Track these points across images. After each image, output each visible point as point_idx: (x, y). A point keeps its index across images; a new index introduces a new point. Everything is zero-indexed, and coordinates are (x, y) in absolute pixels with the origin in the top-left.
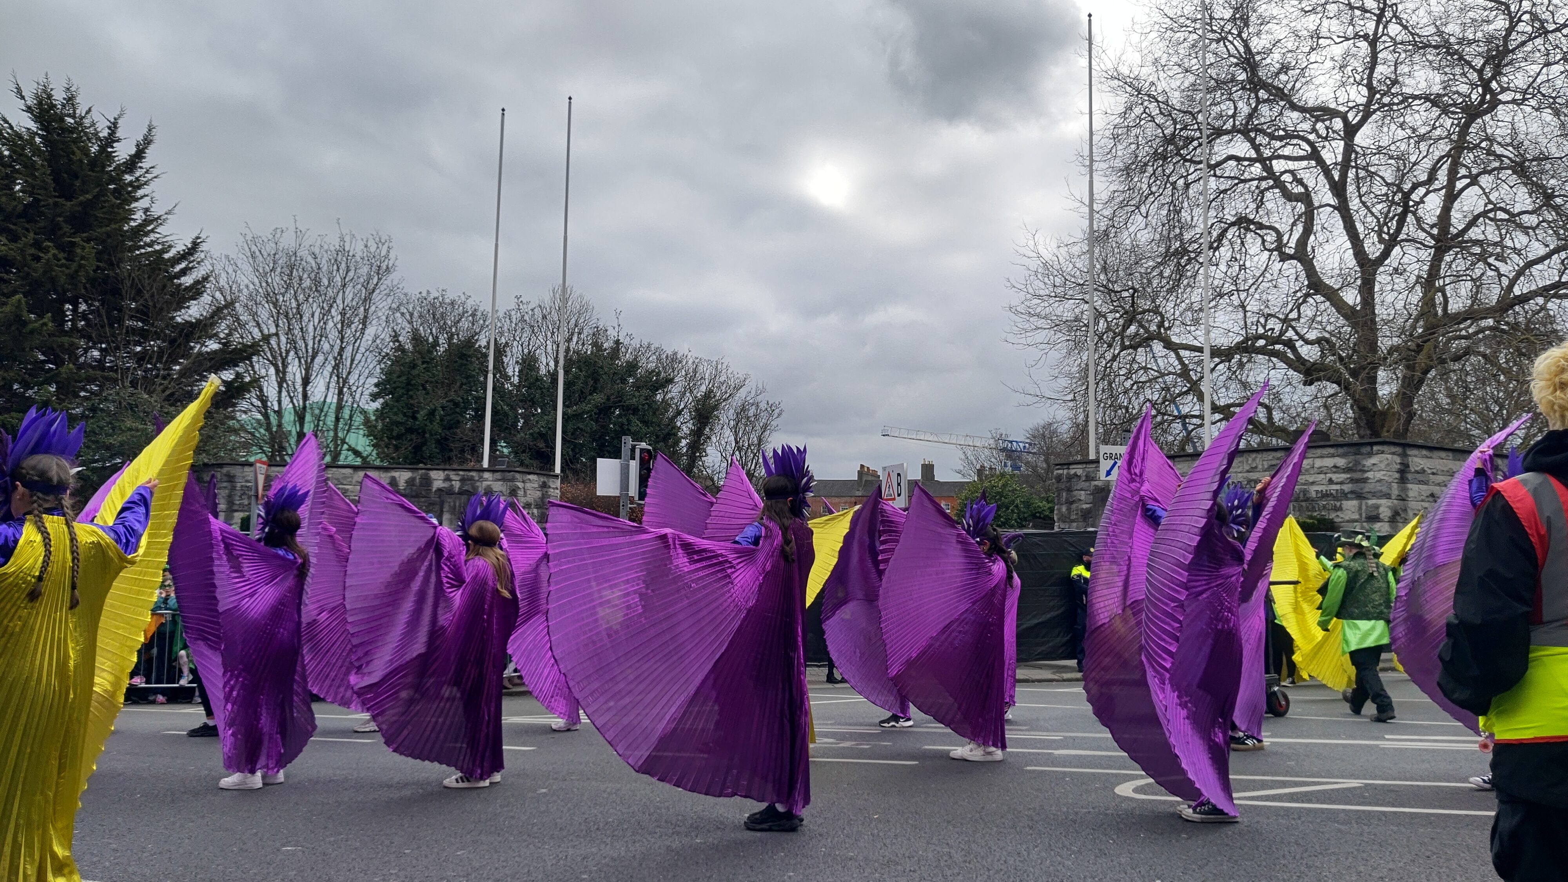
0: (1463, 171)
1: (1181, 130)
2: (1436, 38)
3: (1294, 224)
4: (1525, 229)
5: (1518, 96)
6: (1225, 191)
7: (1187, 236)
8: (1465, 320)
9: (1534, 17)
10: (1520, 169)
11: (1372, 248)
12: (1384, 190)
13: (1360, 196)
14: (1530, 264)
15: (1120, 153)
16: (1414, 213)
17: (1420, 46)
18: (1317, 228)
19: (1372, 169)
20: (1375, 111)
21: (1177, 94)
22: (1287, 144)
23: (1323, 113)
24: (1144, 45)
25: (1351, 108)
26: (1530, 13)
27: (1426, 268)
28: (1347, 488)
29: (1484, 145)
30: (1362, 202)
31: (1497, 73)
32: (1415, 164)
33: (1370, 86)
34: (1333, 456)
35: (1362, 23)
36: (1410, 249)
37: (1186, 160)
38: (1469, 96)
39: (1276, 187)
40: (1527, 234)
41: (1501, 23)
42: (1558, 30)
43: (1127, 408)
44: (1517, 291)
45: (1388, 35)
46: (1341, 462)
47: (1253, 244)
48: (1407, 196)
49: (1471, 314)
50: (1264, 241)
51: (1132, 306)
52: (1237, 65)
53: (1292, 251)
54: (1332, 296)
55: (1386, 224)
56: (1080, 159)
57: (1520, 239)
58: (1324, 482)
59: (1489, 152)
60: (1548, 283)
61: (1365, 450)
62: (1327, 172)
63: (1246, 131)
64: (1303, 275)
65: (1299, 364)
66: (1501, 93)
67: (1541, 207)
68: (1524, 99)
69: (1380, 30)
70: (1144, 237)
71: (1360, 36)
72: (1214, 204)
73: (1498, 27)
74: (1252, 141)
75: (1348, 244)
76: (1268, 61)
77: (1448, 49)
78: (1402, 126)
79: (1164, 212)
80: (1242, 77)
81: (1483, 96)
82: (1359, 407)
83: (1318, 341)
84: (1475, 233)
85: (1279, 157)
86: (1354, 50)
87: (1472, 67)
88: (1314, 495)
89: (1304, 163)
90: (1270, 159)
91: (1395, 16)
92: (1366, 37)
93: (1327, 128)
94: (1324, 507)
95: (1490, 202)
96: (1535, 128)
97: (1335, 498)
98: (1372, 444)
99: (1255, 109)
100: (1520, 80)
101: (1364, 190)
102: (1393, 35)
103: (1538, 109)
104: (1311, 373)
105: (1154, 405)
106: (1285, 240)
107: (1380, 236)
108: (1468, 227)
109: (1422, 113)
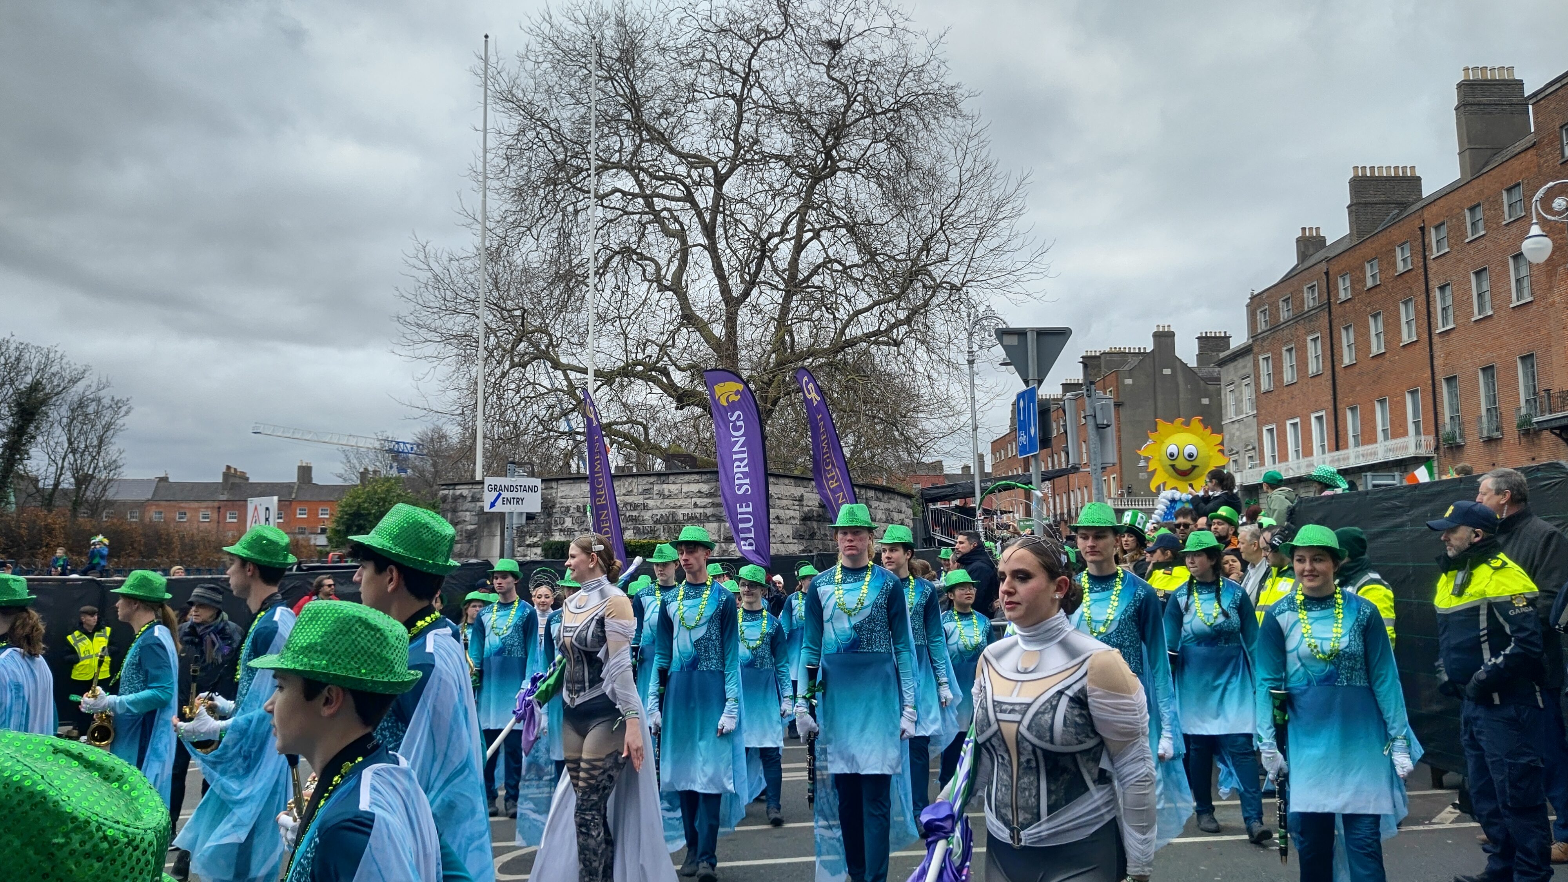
0: (808, 227)
1: (572, 157)
2: (790, 106)
3: (670, 260)
4: (855, 281)
5: (852, 165)
6: (611, 221)
7: (575, 262)
8: (807, 357)
9: (866, 99)
10: (851, 229)
11: (736, 287)
12: (746, 236)
13: (727, 238)
14: (858, 312)
15: (513, 174)
16: (770, 258)
17: (776, 110)
18: (690, 264)
19: (738, 217)
20: (740, 165)
21: (568, 124)
22: (667, 183)
23: (696, 160)
24: (538, 72)
25: (721, 159)
26: (864, 95)
27: (778, 307)
28: (709, 511)
29: (825, 206)
30: (728, 244)
31: (837, 143)
32: (771, 216)
33: (736, 142)
34: (698, 482)
35: (730, 83)
36: (766, 290)
37: (578, 189)
38: (815, 160)
39: (657, 222)
40: (856, 284)
41: (840, 101)
42: (884, 113)
44: (848, 334)
45: (751, 97)
46: (704, 488)
47: (635, 273)
48: (764, 243)
49: (812, 353)
50: (644, 271)
51: (523, 325)
52: (623, 105)
53: (668, 284)
54: (702, 328)
55: (747, 265)
56: (474, 174)
57: (851, 290)
58: (690, 506)
59: (828, 213)
60: (871, 330)
62: (699, 214)
63: (633, 169)
64: (677, 306)
65: (670, 389)
66: (839, 161)
67: (866, 262)
68: (857, 169)
69: (746, 91)
70: (535, 259)
71: (729, 95)
72: (601, 232)
73: (839, 103)
74: (636, 177)
75: (716, 281)
76: (651, 103)
77: (800, 117)
78: (762, 181)
79: (555, 235)
80: (627, 116)
81: (826, 161)
83: (690, 368)
85: (659, 195)
86: (723, 107)
87: (818, 135)
88: (681, 517)
89: (681, 204)
90: (651, 196)
91: (757, 80)
92: (733, 96)
93: (700, 176)
95: (828, 255)
96: (863, 196)
99: (639, 147)
100: (855, 153)
101: (730, 233)
102: (755, 98)
103: (867, 178)
104: (682, 398)
105: (541, 422)
106: (663, 272)
107: (742, 276)
108: (811, 275)
109: (777, 171)
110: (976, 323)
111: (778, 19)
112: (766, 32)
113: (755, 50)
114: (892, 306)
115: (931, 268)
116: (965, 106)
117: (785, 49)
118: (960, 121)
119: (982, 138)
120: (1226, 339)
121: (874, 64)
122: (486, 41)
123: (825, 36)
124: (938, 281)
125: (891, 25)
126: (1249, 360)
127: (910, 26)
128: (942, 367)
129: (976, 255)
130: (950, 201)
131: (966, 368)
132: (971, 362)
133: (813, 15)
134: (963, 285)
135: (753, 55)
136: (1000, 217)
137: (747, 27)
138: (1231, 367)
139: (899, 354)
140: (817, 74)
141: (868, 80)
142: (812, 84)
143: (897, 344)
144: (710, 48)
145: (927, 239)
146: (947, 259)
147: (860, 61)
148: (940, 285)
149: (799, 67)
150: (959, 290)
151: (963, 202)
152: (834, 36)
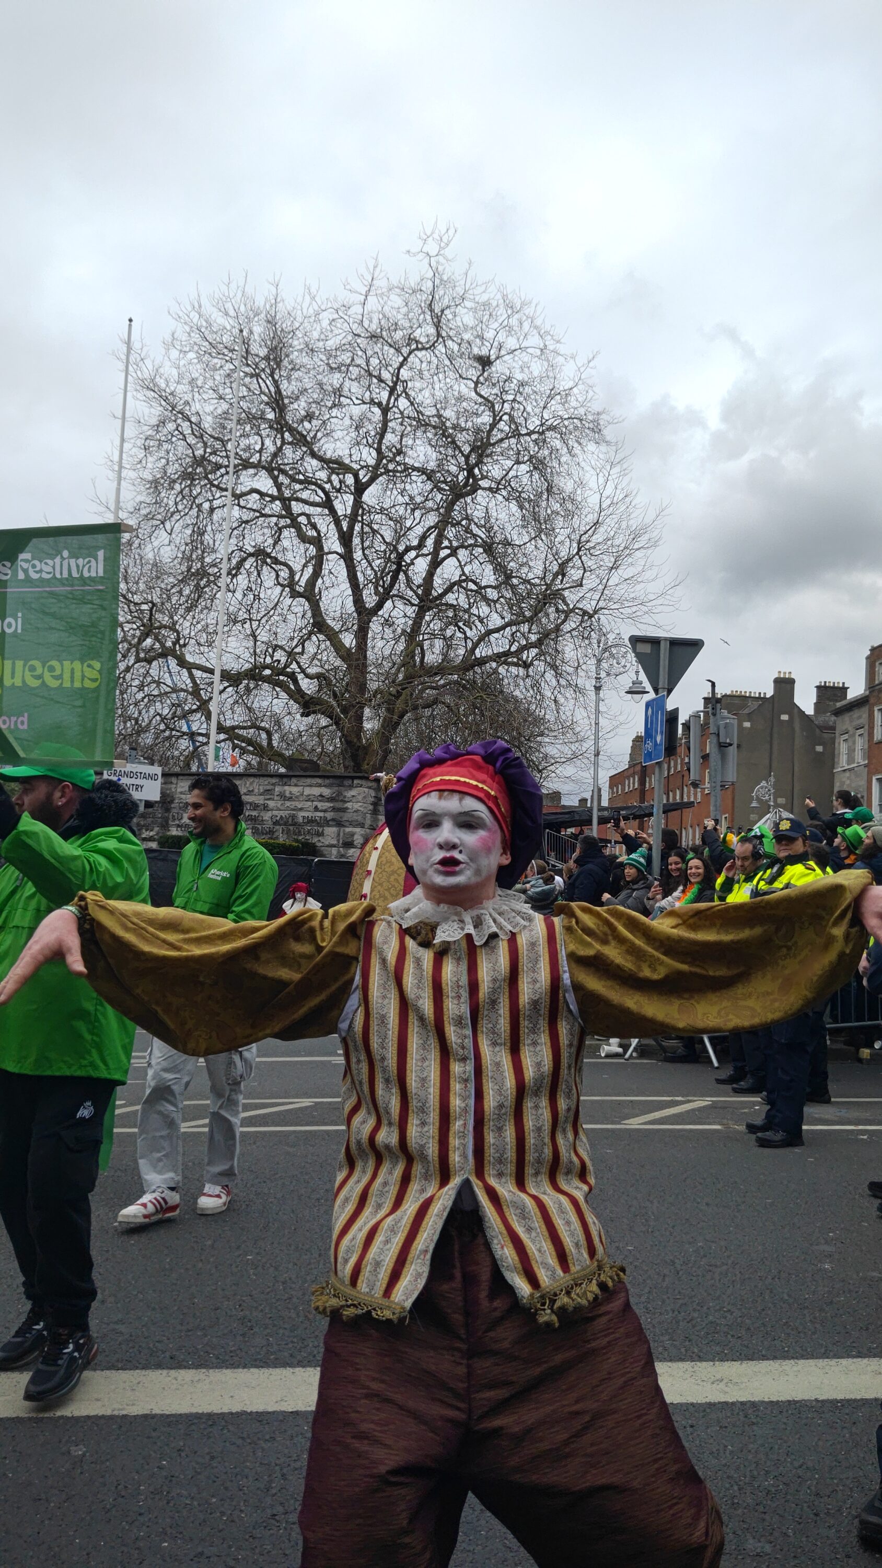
0: (446, 543)
1: (211, 454)
2: (436, 419)
3: (305, 566)
4: (488, 601)
5: (493, 485)
6: (247, 522)
7: (208, 560)
8: (436, 674)
9: (512, 419)
10: (489, 548)
11: (370, 599)
12: (383, 547)
13: (363, 549)
14: (489, 632)
15: (150, 465)
16: (405, 573)
17: (421, 423)
18: (325, 572)
19: (375, 527)
20: (382, 474)
21: (209, 419)
22: (306, 487)
23: (337, 466)
24: (182, 363)
25: (362, 467)
26: (510, 415)
27: (410, 622)
28: (329, 815)
29: (464, 523)
30: (364, 554)
31: (479, 462)
32: (409, 529)
33: (379, 451)
34: (320, 786)
35: (377, 390)
36: (399, 604)
37: (214, 486)
38: (457, 477)
39: (293, 527)
40: (489, 605)
41: (486, 418)
42: (529, 434)
43: (137, 720)
44: (478, 653)
45: (398, 407)
46: (326, 792)
47: (268, 577)
48: (401, 556)
49: (440, 670)
50: (278, 576)
51: (150, 619)
52: (267, 404)
53: (301, 590)
54: (333, 637)
55: (382, 578)
56: (110, 463)
57: (484, 610)
58: (312, 809)
59: (468, 530)
60: (501, 650)
61: (347, 782)
62: (337, 522)
63: (272, 469)
64: (309, 614)
65: (297, 695)
66: (481, 479)
67: (501, 584)
68: (498, 489)
69: (392, 401)
70: (168, 554)
71: (375, 403)
72: (236, 532)
73: (485, 421)
74: (275, 479)
75: (350, 592)
76: (295, 406)
77: (444, 431)
78: (402, 492)
79: (189, 532)
80: (271, 416)
81: (467, 479)
82: (346, 740)
83: (318, 676)
84: (450, 598)
85: (298, 500)
86: (369, 415)
87: (461, 452)
88: (301, 820)
89: (319, 510)
90: (290, 499)
91: (404, 391)
92: (379, 405)
93: (341, 482)
94: (309, 831)
95: (464, 574)
96: (503, 516)
97: (319, 825)
98: (353, 778)
99: (280, 449)
100: (496, 472)
101: (367, 544)
102: (402, 408)
103: (507, 500)
104: (308, 705)
105: (163, 719)
106: (297, 578)
107: (376, 588)
108: (446, 592)
109: (419, 484)
110: (605, 650)
111: (432, 330)
112: (417, 342)
113: (405, 359)
114: (525, 628)
115: (566, 593)
116: (608, 432)
117: (435, 360)
118: (603, 448)
119: (625, 466)
120: (844, 690)
121: (522, 384)
122: (130, 326)
123: (476, 351)
124: (571, 606)
125: (542, 346)
126: (863, 713)
127: (562, 349)
128: (569, 693)
129: (610, 583)
130: (588, 528)
131: (592, 694)
132: (598, 689)
133: (466, 328)
134: (596, 612)
135: (402, 365)
136: (636, 547)
137: (398, 335)
138: (846, 717)
139: (528, 676)
140: (465, 388)
141: (514, 400)
142: (460, 398)
143: (526, 665)
144: (360, 353)
145: (563, 563)
146: (581, 585)
147: (509, 379)
148: (572, 611)
149: (448, 380)
150: (591, 616)
151: (601, 530)
152: (484, 352)
